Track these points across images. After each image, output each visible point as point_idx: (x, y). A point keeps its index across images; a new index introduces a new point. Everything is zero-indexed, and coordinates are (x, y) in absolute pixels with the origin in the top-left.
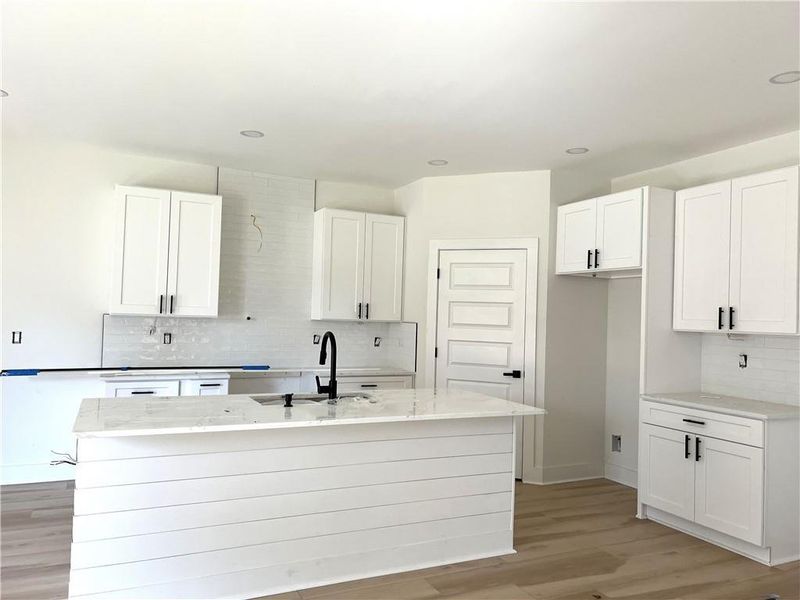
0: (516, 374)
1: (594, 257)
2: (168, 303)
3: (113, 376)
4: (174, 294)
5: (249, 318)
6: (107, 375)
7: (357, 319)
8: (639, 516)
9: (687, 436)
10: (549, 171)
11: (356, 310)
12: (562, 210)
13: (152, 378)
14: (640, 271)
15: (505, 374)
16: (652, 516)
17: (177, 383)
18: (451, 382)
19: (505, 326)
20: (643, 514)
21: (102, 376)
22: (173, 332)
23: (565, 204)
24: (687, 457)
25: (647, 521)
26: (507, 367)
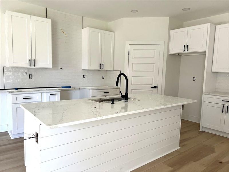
0: (155, 87)
1: (186, 48)
2: (32, 62)
3: (14, 92)
4: (35, 59)
5: (61, 69)
6: (12, 92)
7: (100, 69)
8: (201, 130)
9: (223, 106)
10: (169, 18)
11: (99, 66)
12: (172, 32)
13: (31, 92)
14: (205, 52)
15: (152, 87)
16: (205, 130)
17: (41, 94)
18: (132, 90)
19: (152, 71)
20: (202, 130)
21: (9, 92)
22: (33, 74)
23: (173, 29)
24: (223, 112)
25: (203, 132)
26: (152, 85)
